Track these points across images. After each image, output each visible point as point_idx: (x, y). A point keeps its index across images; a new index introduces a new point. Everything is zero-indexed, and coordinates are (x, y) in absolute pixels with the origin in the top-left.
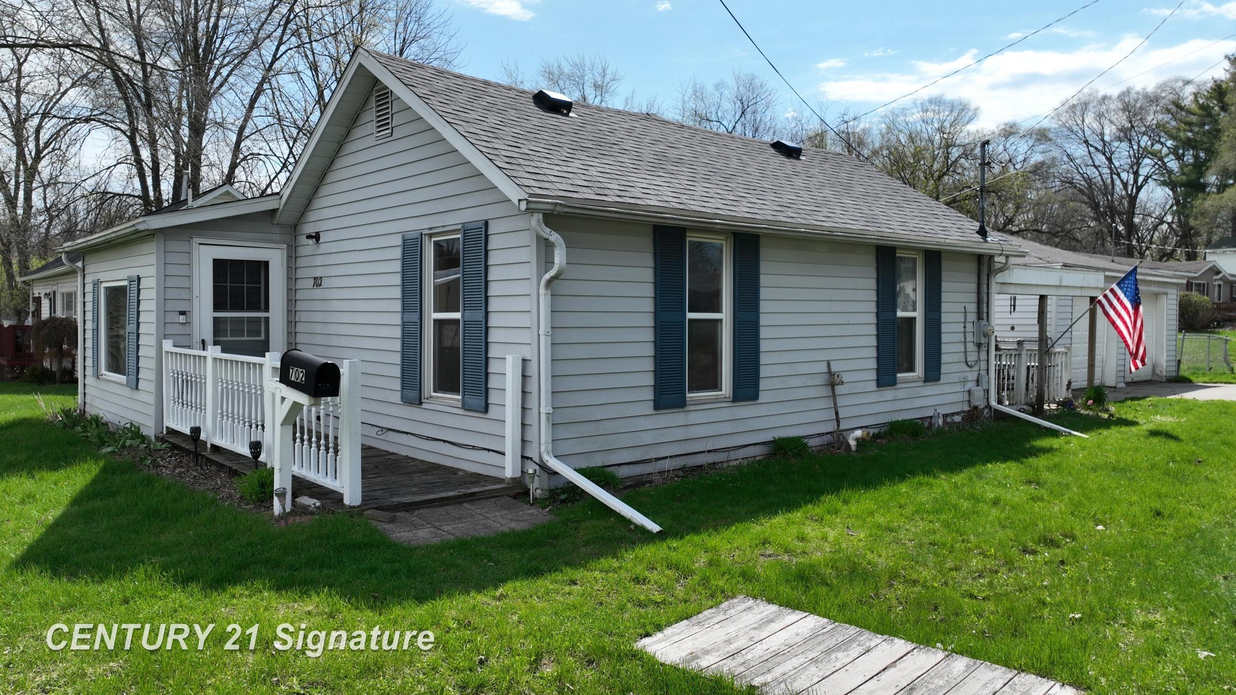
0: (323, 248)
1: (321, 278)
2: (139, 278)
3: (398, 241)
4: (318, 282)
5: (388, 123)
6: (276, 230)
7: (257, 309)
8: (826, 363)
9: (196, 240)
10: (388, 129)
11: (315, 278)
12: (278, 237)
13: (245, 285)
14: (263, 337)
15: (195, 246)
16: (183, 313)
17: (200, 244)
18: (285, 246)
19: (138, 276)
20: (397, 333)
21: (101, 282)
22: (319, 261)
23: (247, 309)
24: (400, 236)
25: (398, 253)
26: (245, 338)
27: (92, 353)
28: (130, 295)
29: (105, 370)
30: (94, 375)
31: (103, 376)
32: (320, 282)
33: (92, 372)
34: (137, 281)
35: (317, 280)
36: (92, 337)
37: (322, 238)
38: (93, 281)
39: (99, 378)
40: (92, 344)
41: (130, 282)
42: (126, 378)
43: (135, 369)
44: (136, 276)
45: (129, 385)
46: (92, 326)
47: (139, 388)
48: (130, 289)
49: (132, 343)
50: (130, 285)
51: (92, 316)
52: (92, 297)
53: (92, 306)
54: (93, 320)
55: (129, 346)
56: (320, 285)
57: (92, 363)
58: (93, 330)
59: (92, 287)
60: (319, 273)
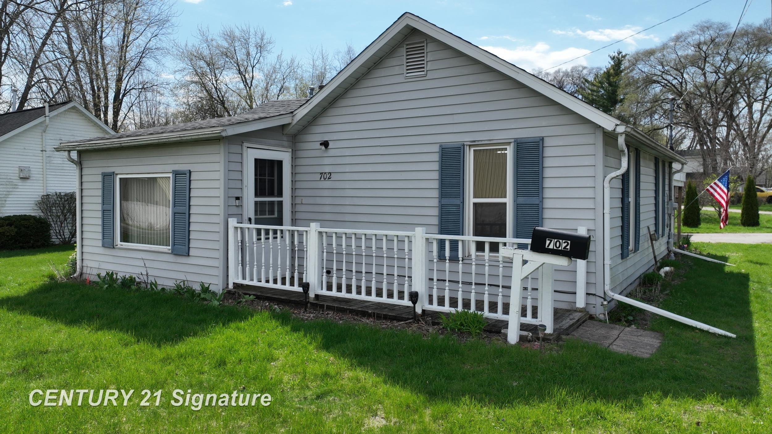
0: (331, 152)
1: (330, 173)
2: (190, 172)
3: (436, 148)
4: (326, 176)
5: (423, 68)
6: (285, 138)
7: (271, 194)
8: (647, 228)
9: (246, 144)
10: (424, 71)
11: (321, 173)
12: (286, 143)
13: (267, 178)
14: (276, 215)
15: (245, 148)
16: (238, 198)
17: (248, 147)
18: (290, 150)
19: (190, 170)
20: (436, 212)
21: (117, 174)
22: (327, 161)
23: (268, 195)
24: (438, 145)
25: (436, 157)
26: (267, 216)
27: (100, 229)
28: (176, 185)
29: (121, 241)
30: (103, 246)
31: (119, 246)
32: (328, 176)
33: (100, 243)
34: (188, 175)
35: (325, 175)
36: (101, 216)
37: (331, 145)
38: (102, 173)
39: (114, 248)
40: (100, 222)
41: (176, 175)
42: (170, 248)
43: (187, 240)
44: (187, 170)
45: (175, 253)
46: (102, 207)
47: (190, 255)
48: (177, 180)
49: (180, 221)
50: (176, 177)
51: (100, 200)
52: (100, 185)
53: (100, 193)
54: (103, 204)
55: (176, 223)
56: (329, 178)
57: (100, 236)
58: (104, 211)
59: (100, 178)
60: (327, 169)
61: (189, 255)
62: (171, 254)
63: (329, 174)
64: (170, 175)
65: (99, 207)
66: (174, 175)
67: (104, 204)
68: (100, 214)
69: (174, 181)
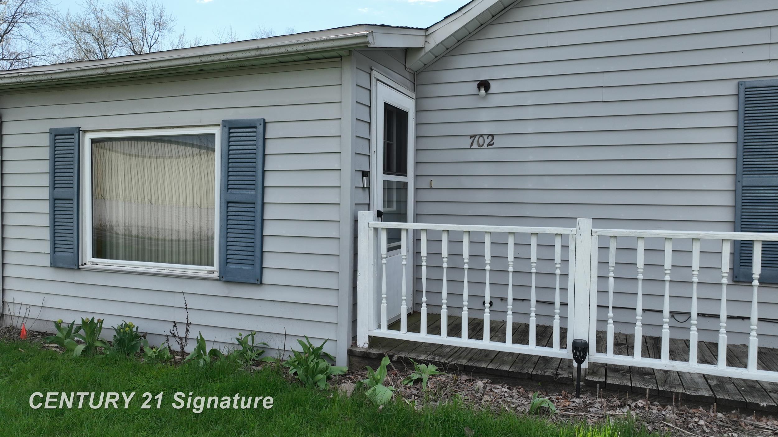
0: (495, 100)
1: (492, 136)
2: (265, 123)
3: (731, 88)
4: (483, 141)
6: (408, 75)
9: (375, 73)
11: (472, 136)
12: (409, 84)
15: (373, 81)
16: (365, 174)
17: (377, 80)
18: (415, 96)
19: (264, 120)
20: (728, 199)
21: (85, 132)
22: (484, 115)
24: (735, 82)
25: (730, 104)
27: (46, 234)
28: (231, 148)
29: (93, 257)
30: (54, 265)
31: (89, 265)
32: (487, 141)
33: (46, 261)
34: (261, 128)
35: (481, 139)
36: (48, 211)
37: (494, 87)
38: (50, 129)
39: (79, 269)
40: (46, 221)
41: (230, 128)
42: (216, 267)
43: (258, 254)
44: (259, 120)
45: (229, 278)
46: (52, 194)
47: (263, 282)
48: (231, 139)
49: (240, 218)
50: (230, 133)
51: (46, 180)
52: (46, 153)
53: (46, 167)
54: (54, 186)
55: (229, 222)
56: (489, 144)
57: (46, 247)
58: (54, 201)
59: (46, 140)
60: (485, 129)
61: (261, 283)
62: (220, 280)
63: (490, 138)
64: (217, 131)
65: (45, 194)
66: (227, 129)
67: (55, 188)
68: (46, 207)
69: (226, 143)
